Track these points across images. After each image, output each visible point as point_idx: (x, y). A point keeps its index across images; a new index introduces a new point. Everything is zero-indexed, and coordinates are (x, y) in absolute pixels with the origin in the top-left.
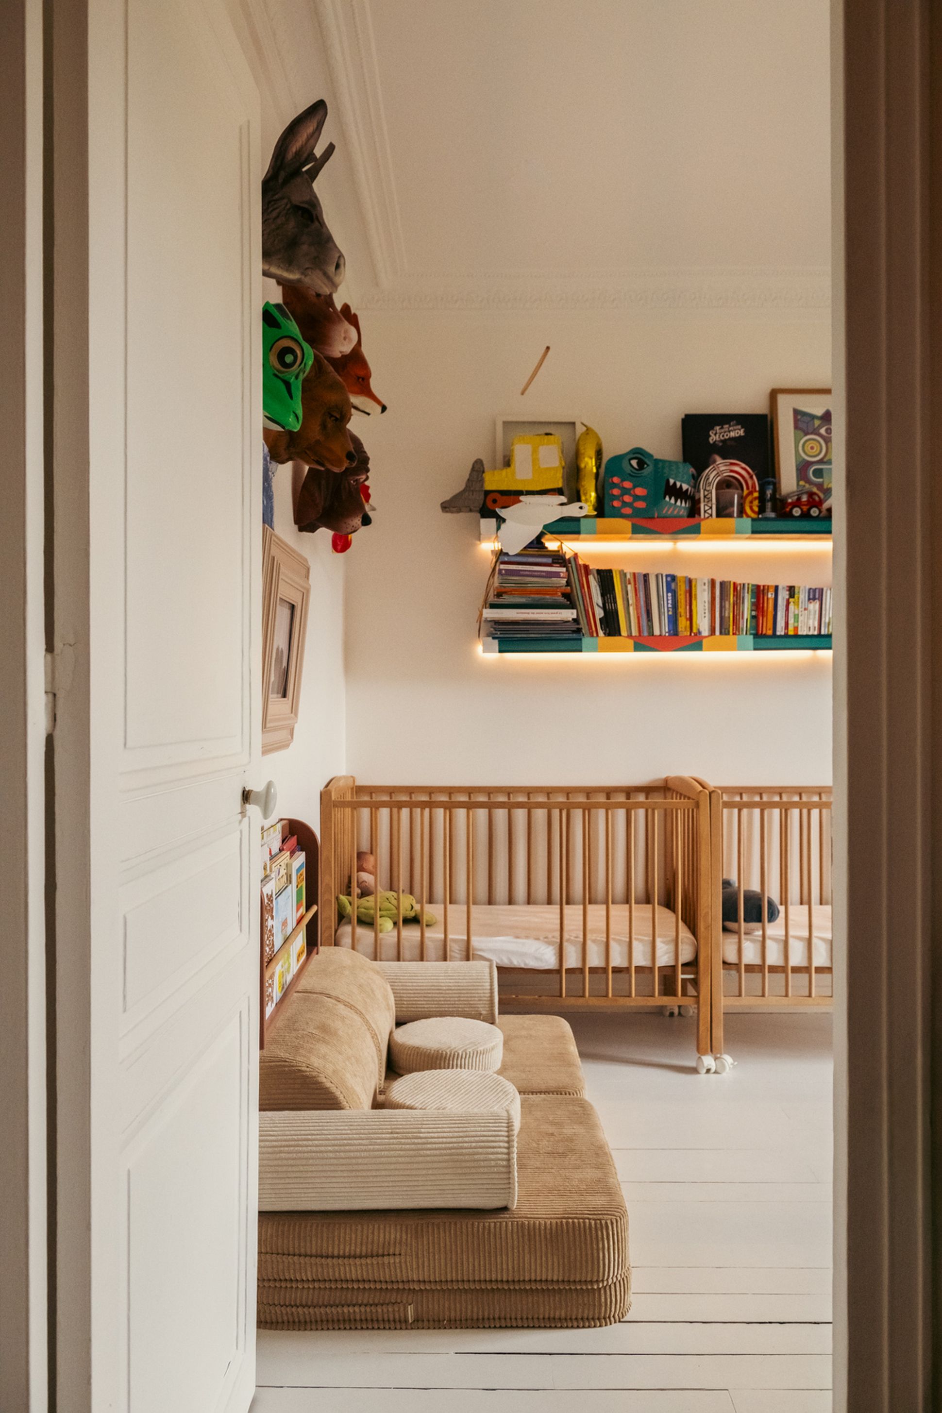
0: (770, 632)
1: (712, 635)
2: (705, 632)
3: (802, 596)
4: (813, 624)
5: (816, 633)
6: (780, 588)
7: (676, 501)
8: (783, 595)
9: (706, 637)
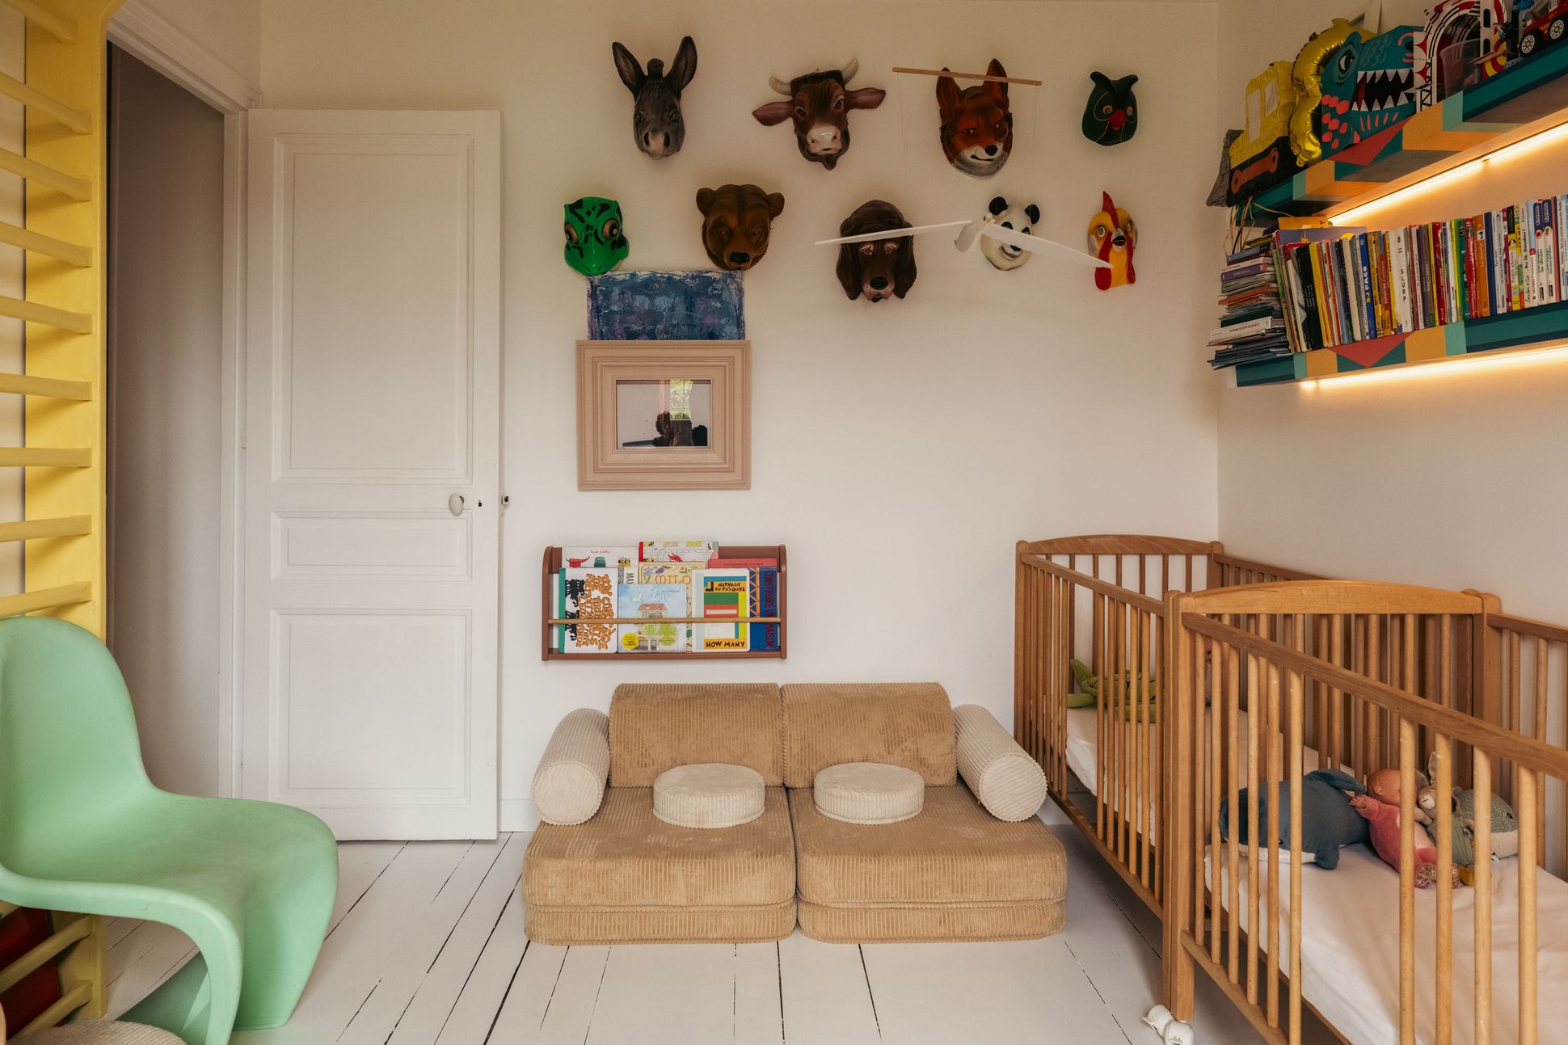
0: (1486, 312)
1: (1415, 330)
2: (1407, 328)
3: (1526, 223)
4: (1548, 281)
5: (1553, 300)
6: (1494, 215)
7: (1370, 107)
8: (1500, 228)
9: (1408, 334)
